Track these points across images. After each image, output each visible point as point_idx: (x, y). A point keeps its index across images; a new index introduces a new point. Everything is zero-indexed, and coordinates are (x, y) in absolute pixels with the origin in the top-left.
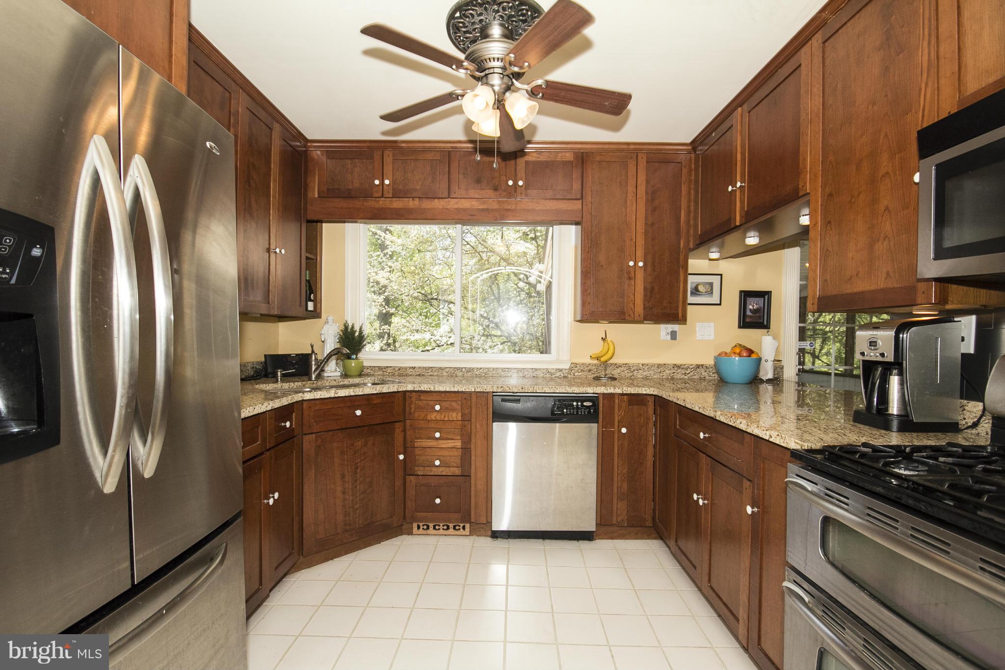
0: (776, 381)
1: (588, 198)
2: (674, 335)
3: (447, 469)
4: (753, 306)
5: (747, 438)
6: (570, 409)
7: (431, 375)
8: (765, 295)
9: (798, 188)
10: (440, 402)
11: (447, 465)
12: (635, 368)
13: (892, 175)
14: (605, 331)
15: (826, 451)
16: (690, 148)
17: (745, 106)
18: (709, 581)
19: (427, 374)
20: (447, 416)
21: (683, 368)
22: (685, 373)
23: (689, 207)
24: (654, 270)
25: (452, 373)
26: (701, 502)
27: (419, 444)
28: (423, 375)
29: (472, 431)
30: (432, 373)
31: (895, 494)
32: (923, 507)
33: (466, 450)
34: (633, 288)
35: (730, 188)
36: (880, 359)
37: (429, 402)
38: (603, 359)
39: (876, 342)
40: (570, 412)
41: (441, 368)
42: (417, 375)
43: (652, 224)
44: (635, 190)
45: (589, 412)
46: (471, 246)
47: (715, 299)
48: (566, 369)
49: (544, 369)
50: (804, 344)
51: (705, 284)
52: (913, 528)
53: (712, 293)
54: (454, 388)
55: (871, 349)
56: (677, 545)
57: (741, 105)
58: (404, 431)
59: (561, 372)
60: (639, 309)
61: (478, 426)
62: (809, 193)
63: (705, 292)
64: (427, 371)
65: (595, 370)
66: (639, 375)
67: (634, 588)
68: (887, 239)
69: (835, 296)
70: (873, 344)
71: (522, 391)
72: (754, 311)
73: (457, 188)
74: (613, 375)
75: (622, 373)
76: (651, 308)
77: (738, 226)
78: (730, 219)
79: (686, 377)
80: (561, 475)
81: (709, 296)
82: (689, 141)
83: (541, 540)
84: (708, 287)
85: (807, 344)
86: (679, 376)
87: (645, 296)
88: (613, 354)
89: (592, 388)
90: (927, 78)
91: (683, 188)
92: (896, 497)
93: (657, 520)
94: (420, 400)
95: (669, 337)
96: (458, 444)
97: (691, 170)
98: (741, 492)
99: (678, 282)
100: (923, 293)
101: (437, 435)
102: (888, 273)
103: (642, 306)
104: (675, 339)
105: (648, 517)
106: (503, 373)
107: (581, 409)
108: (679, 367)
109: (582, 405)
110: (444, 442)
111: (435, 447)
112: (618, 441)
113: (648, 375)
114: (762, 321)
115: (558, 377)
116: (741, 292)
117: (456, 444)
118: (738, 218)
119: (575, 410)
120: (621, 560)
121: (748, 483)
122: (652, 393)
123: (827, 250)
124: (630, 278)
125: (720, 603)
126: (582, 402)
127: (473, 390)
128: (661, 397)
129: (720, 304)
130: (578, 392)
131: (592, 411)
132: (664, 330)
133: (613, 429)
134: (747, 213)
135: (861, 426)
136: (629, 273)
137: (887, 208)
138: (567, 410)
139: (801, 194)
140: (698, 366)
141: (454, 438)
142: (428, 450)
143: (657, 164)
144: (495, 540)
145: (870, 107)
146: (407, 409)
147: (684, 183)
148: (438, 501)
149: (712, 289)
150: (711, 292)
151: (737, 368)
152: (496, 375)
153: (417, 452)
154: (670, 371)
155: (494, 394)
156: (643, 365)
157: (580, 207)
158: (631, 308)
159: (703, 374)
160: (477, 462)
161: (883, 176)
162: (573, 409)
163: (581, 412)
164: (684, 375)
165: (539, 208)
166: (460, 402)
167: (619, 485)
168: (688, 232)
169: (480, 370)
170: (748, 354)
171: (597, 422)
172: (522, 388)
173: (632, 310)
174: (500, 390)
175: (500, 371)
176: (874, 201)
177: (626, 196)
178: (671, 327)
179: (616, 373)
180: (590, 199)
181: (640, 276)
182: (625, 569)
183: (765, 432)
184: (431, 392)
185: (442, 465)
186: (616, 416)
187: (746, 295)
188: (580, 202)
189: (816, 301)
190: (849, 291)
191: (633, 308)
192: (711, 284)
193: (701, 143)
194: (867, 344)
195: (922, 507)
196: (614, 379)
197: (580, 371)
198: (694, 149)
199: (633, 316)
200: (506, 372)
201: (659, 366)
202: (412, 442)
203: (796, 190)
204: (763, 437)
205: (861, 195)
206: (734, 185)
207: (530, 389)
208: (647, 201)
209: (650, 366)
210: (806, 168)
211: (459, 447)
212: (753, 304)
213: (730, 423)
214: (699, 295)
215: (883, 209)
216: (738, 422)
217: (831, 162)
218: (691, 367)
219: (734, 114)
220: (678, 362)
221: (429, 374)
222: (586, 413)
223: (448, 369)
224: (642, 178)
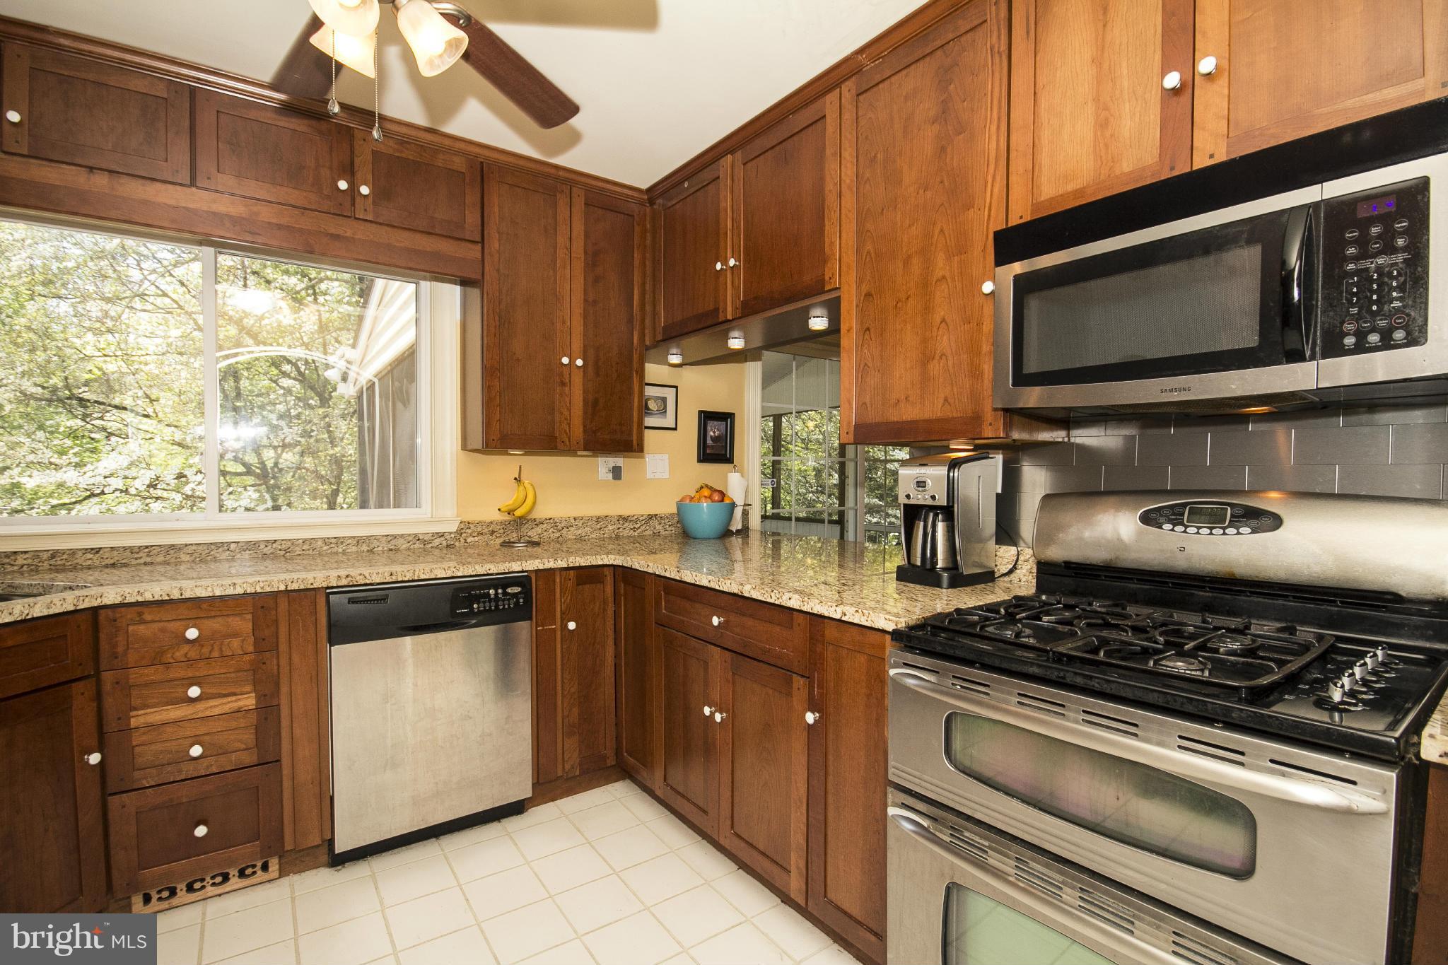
0: (744, 532)
1: (494, 244)
2: (617, 473)
3: (222, 758)
4: (714, 432)
5: (800, 619)
6: (484, 602)
7: (145, 564)
8: (726, 418)
9: (824, 279)
10: (198, 621)
11: (220, 751)
12: (563, 524)
13: (949, 280)
14: (520, 467)
15: (929, 625)
16: (646, 197)
17: (739, 154)
18: (732, 827)
19: (134, 562)
20: (216, 648)
21: (630, 521)
22: (634, 528)
23: (644, 284)
24: (597, 374)
25: (203, 556)
26: (718, 717)
27: (142, 720)
28: (125, 565)
29: (281, 671)
30: (148, 560)
31: (1056, 673)
32: (1097, 685)
33: (267, 713)
34: (567, 399)
35: (719, 266)
36: (930, 502)
37: (166, 624)
38: (518, 513)
39: (925, 482)
40: (485, 607)
41: (173, 545)
42: (107, 566)
43: (595, 302)
44: (568, 242)
45: (517, 603)
46: (173, 300)
47: (669, 421)
48: (450, 533)
49: (410, 535)
51: (657, 398)
52: (1084, 711)
53: (665, 412)
54: (235, 589)
55: (919, 491)
56: (668, 785)
57: (732, 152)
58: (99, 697)
59: (442, 539)
60: (577, 431)
61: (296, 659)
62: (840, 288)
63: (658, 410)
64: (136, 556)
65: (502, 531)
66: (571, 534)
67: (614, 870)
68: (944, 357)
69: (878, 425)
70: (921, 484)
71: (391, 580)
72: (714, 439)
73: (214, 170)
74: (530, 537)
75: (545, 534)
76: (594, 432)
77: (729, 321)
78: (716, 310)
79: (636, 534)
80: (471, 718)
81: (663, 416)
82: (644, 186)
83: (434, 839)
84: (660, 402)
86: (626, 533)
87: (585, 413)
88: (534, 503)
89: (519, 563)
90: (995, 170)
91: (636, 255)
92: (1058, 677)
93: (625, 754)
94: (142, 622)
95: (610, 476)
96: (249, 701)
97: (646, 231)
98: (789, 694)
99: (631, 393)
100: (991, 424)
101: (194, 692)
102: (946, 400)
103: (581, 429)
104: (619, 478)
105: (609, 752)
106: (325, 548)
107: (503, 600)
108: (625, 519)
109: (505, 593)
110: (212, 703)
111: (189, 717)
112: (562, 644)
113: (584, 534)
114: (723, 452)
115: (437, 547)
116: (700, 412)
117: (241, 703)
118: (729, 309)
119: (493, 604)
120: (579, 831)
121: (802, 681)
122: (611, 562)
123: (866, 364)
124: (563, 384)
125: (755, 854)
126: (505, 587)
127: (282, 588)
128: (631, 568)
129: (675, 429)
130: (496, 572)
131: (521, 600)
132: (603, 465)
133: (554, 627)
134: (745, 304)
135: (912, 585)
136: (561, 375)
137: (943, 321)
138: (478, 604)
139: (827, 288)
140: (651, 517)
141: (238, 691)
142: (169, 729)
143: (600, 212)
144: (338, 871)
145: (921, 191)
146: (104, 646)
147: (638, 248)
148: (201, 831)
149: (666, 407)
150: (663, 412)
151: (705, 515)
152: (311, 552)
153: (137, 739)
154: (614, 527)
155: (328, 591)
156: (575, 519)
157: (479, 255)
158: (565, 431)
159: (657, 528)
160: (293, 731)
161: (938, 280)
162: (490, 601)
163: (504, 606)
164: (632, 531)
165: (402, 245)
166: (250, 616)
167: (566, 714)
168: (643, 321)
169: (274, 545)
170: (720, 499)
171: (531, 619)
172: (391, 575)
173: (567, 434)
174: (344, 582)
175: (320, 543)
176: (928, 309)
177: (555, 252)
178: (613, 461)
179: (534, 534)
180: (497, 246)
181: (577, 380)
182: (590, 843)
183: (834, 608)
184: (171, 601)
185: (209, 753)
186: (558, 604)
187: (706, 417)
188: (479, 247)
189: (853, 428)
190: (895, 419)
191: (568, 431)
192: (664, 400)
193: (662, 194)
194: (913, 485)
195: (1095, 684)
196: (536, 544)
197: (476, 534)
198: (651, 202)
199: (568, 443)
200: (332, 546)
201: (598, 519)
202: (124, 718)
203: (822, 282)
204: (831, 616)
205: (910, 299)
206: (725, 262)
207: (407, 574)
208: (586, 264)
209: (585, 521)
210: (834, 254)
211: (250, 708)
212: (714, 430)
213: (769, 600)
214: (653, 414)
215: (939, 320)
216: (785, 598)
217: (868, 252)
218: (641, 519)
219: (722, 160)
220: (625, 513)
221: (142, 561)
222: (512, 606)
223: (194, 547)
224: (579, 227)
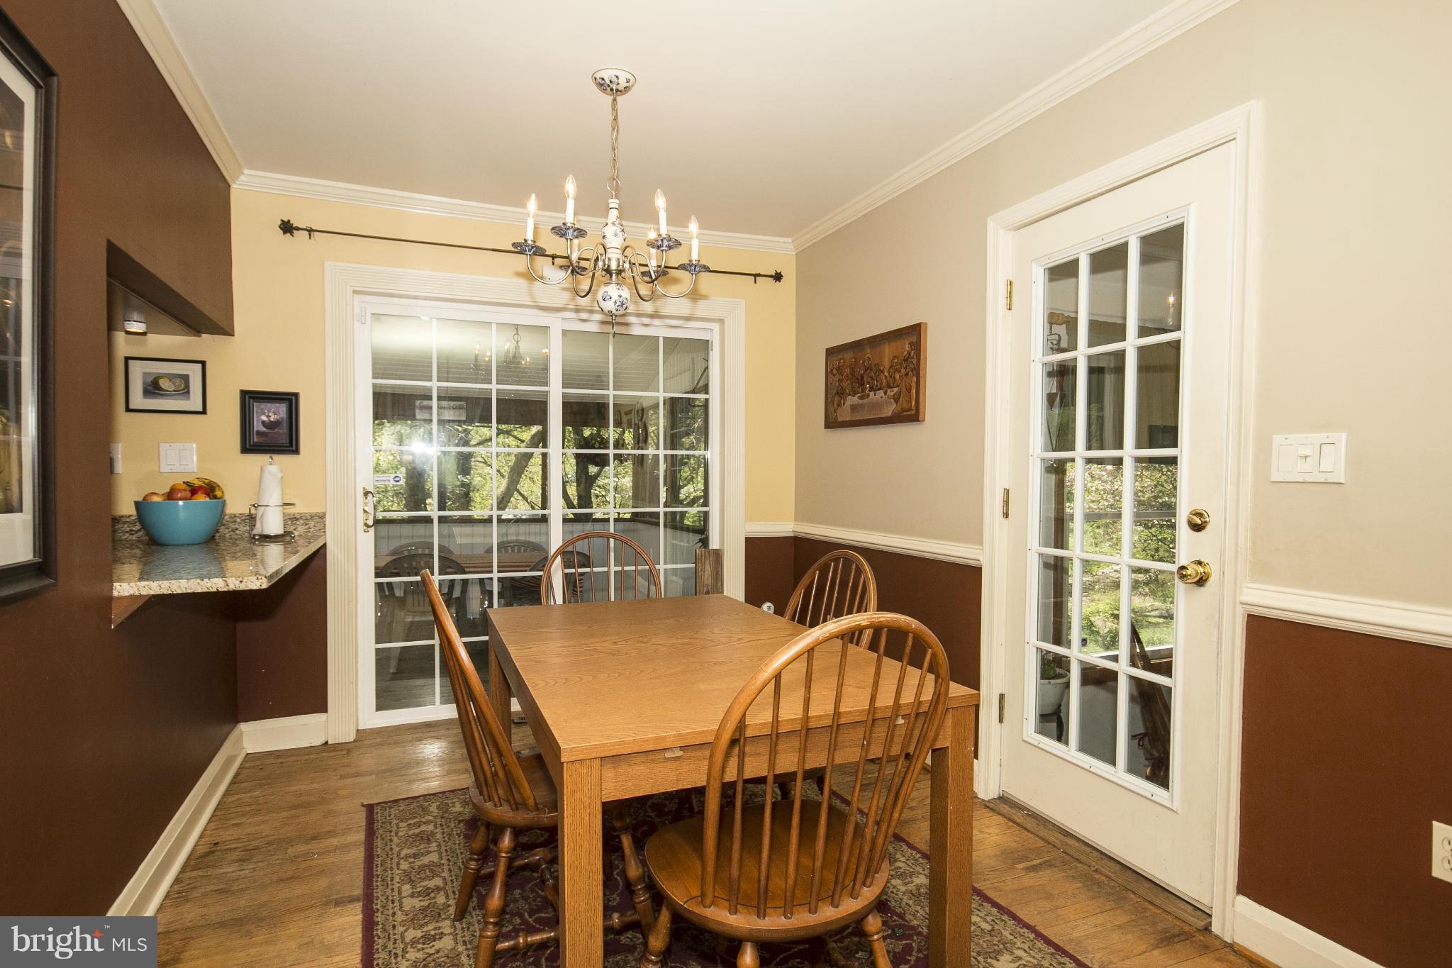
0: (290, 538)
4: (268, 416)
8: (286, 399)
22: (132, 530)
47: (194, 403)
50: (384, 479)
51: (172, 377)
53: (188, 392)
63: (175, 391)
72: (268, 425)
81: (181, 397)
84: (177, 382)
85: (389, 478)
114: (284, 442)
116: (242, 392)
129: (204, 413)
149: (187, 386)
164: (127, 535)
192: (186, 378)
214: (162, 395)
